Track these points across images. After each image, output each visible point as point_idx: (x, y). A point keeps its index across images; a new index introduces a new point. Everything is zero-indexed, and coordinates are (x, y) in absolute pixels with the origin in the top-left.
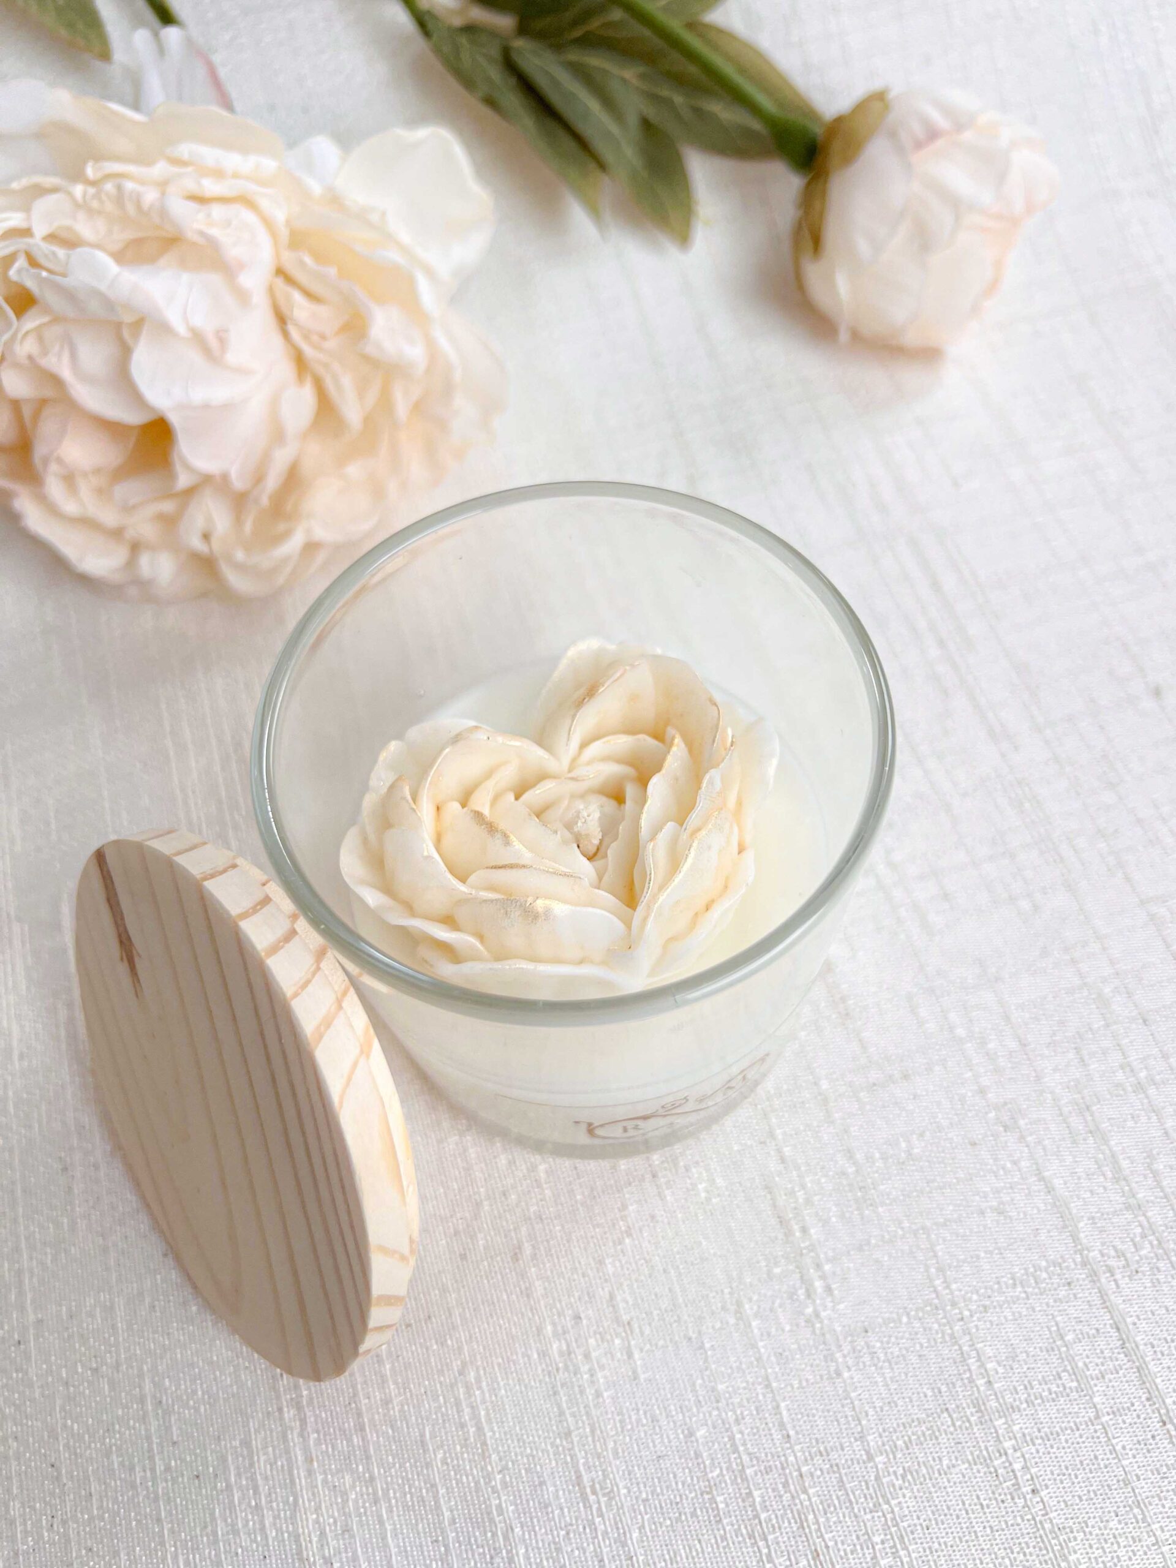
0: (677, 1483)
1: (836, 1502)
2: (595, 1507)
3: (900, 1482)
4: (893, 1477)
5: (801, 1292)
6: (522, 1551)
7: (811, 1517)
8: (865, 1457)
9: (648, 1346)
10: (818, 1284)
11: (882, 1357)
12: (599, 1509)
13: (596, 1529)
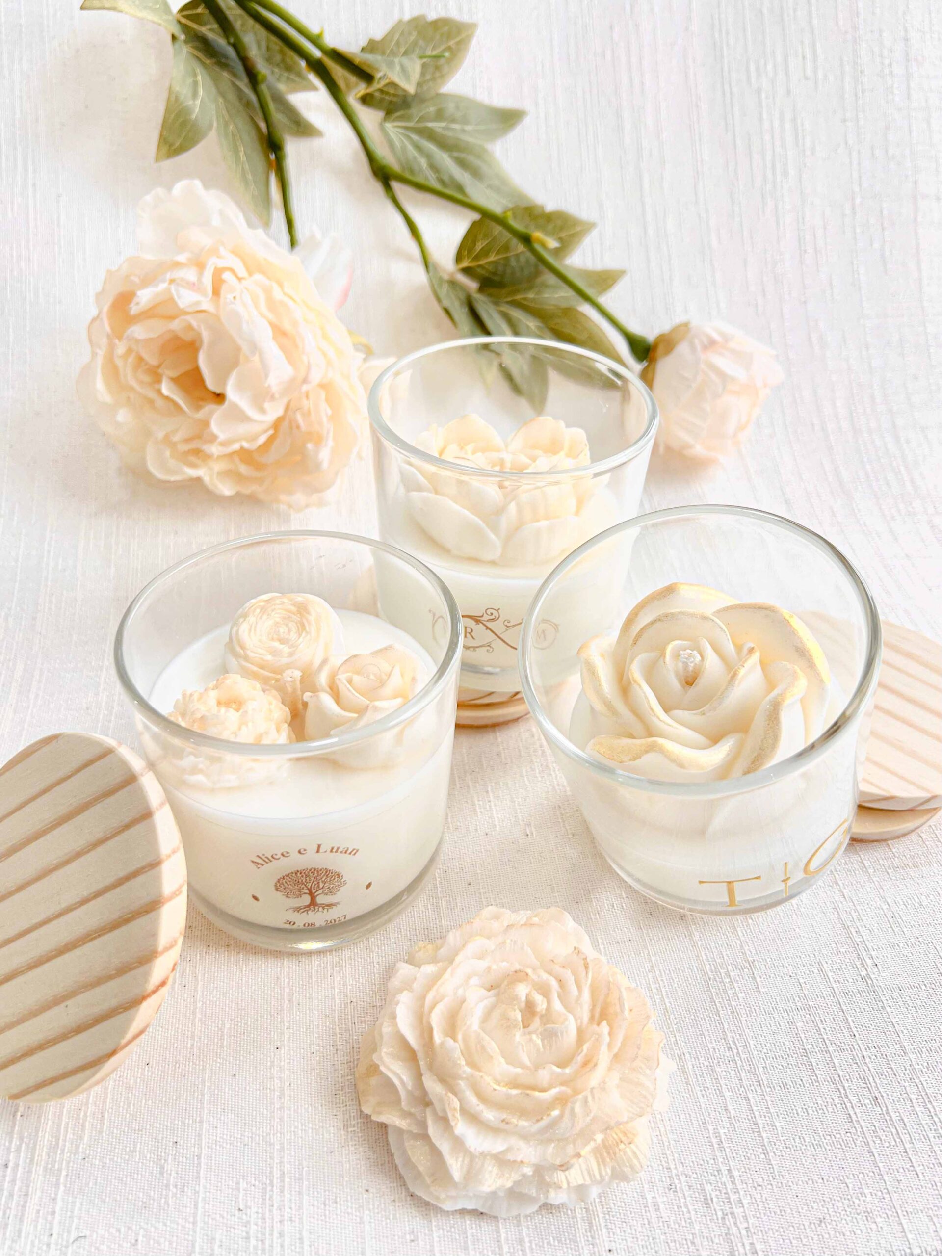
0: (785, 1048)
1: (886, 1074)
2: (735, 1051)
3: (926, 1070)
4: (921, 1066)
5: (858, 963)
6: (691, 1067)
7: (871, 1079)
8: (903, 1054)
9: (765, 976)
10: (869, 962)
11: (911, 1004)
12: (738, 1053)
13: (736, 1063)
